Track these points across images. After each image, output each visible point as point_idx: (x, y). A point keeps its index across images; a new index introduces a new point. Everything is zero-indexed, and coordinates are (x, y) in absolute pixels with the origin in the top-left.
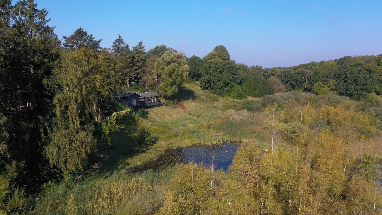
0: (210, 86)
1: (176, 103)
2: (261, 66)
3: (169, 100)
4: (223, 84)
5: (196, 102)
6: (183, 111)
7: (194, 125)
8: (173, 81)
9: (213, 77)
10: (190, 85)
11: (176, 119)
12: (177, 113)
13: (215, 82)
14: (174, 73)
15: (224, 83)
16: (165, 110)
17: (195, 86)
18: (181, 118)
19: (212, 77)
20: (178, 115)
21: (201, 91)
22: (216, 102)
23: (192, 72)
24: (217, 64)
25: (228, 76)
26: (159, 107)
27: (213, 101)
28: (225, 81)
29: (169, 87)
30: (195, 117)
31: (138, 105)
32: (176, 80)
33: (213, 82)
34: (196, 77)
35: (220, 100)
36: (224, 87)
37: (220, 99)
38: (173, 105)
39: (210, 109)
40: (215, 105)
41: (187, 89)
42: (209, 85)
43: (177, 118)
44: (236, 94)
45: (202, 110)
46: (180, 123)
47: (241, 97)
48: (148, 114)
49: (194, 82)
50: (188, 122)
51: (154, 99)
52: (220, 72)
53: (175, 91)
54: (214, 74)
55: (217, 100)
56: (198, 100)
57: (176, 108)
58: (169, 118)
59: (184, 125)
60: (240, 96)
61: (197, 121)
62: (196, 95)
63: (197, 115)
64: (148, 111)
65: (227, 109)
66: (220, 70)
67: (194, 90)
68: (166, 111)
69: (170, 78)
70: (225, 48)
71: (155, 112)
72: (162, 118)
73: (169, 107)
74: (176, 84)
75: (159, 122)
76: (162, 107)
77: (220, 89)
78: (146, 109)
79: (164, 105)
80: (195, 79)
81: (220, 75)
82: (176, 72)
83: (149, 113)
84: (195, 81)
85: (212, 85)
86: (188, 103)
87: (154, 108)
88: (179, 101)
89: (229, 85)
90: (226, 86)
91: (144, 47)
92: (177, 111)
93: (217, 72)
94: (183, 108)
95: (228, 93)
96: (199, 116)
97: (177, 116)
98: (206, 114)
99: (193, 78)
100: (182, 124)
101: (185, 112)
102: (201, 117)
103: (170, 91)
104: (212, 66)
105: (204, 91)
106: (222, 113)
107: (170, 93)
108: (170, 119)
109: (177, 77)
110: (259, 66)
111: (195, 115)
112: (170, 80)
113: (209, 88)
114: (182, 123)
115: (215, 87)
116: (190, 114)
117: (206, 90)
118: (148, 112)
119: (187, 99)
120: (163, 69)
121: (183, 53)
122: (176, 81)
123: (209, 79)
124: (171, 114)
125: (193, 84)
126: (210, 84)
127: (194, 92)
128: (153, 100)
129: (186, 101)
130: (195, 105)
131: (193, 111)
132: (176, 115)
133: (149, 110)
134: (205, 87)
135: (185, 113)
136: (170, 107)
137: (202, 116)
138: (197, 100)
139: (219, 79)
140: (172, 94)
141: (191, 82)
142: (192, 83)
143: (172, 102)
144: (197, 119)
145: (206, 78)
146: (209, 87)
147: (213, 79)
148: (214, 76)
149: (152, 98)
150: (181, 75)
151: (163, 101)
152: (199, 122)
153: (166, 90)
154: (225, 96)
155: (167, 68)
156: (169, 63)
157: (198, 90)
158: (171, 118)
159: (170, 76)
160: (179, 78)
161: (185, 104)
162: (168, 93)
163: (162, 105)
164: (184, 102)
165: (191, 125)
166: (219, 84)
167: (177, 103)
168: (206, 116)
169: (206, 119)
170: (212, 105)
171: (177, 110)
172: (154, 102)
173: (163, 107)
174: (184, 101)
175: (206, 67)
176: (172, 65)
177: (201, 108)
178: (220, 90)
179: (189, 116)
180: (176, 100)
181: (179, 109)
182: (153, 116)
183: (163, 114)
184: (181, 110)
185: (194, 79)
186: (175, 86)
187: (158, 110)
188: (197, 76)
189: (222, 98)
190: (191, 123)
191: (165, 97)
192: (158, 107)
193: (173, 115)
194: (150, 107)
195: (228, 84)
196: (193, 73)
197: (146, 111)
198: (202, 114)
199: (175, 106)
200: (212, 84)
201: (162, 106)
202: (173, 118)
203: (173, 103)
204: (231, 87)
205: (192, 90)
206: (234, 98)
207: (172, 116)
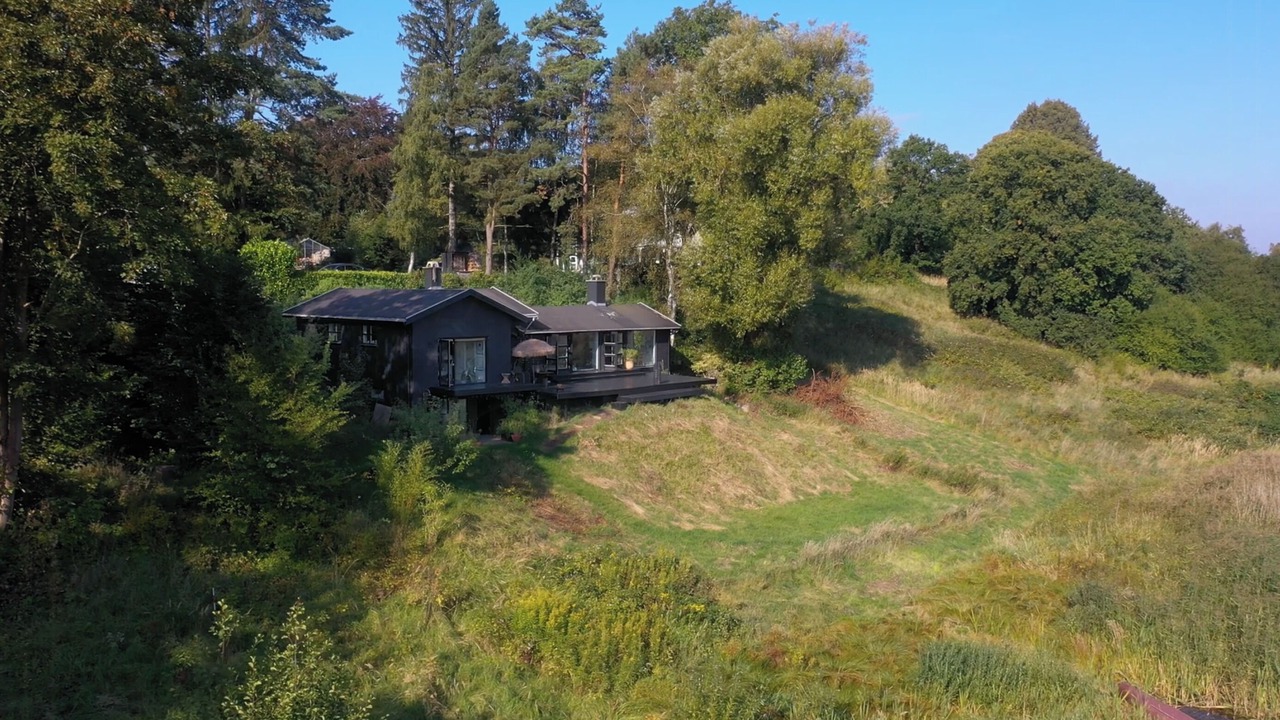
0: (1012, 296)
1: (799, 382)
2: (1235, 225)
3: (747, 361)
4: (1093, 281)
5: (932, 380)
6: (848, 439)
7: (935, 569)
8: (778, 228)
9: (1035, 237)
10: (890, 290)
11: (787, 496)
12: (800, 450)
13: (1042, 266)
14: (783, 166)
15: (1100, 272)
16: (706, 430)
17: (916, 298)
18: (825, 492)
19: (1026, 241)
20: (807, 470)
21: (955, 321)
22: (1064, 389)
23: (903, 224)
24: (1055, 164)
25: (1123, 235)
26: (664, 402)
27: (1041, 380)
28: (1106, 263)
29: (748, 266)
30: (932, 484)
31: (506, 381)
32: (797, 215)
33: (1032, 269)
34: (923, 254)
35: (1080, 373)
36: (1096, 303)
37: (1084, 370)
38: (777, 398)
39: (1035, 433)
40: (1062, 404)
41: (870, 308)
42: (1002, 287)
43: (795, 491)
44: (1173, 341)
45: (976, 433)
46: (812, 548)
47: (1202, 359)
48: (565, 457)
49: (911, 275)
50: (887, 535)
51: (646, 349)
52: (1074, 208)
53: (789, 293)
54: (1036, 218)
55: (1065, 375)
56: (947, 371)
57: (793, 415)
58: (730, 491)
59: (844, 564)
60: (1196, 354)
61: (958, 522)
62: (928, 337)
63: (951, 475)
64: (573, 433)
65: (1150, 432)
66: (1073, 196)
67: (917, 317)
68: (716, 435)
69: (755, 204)
70: (1076, 115)
71: (624, 438)
72: (670, 495)
73: (745, 408)
74: (792, 242)
75: (639, 526)
76: (690, 402)
77: (1071, 309)
78: (562, 415)
79: (704, 391)
80: (916, 263)
81: (1080, 227)
82: (796, 154)
83: (571, 450)
84: (917, 274)
85: (1023, 289)
86: (879, 388)
87: (623, 408)
88: (819, 367)
89: (1132, 287)
90: (1111, 296)
91: (601, 17)
92: (797, 441)
93: (1054, 213)
94: (848, 415)
95: (1121, 338)
96: (964, 483)
97: (795, 476)
98: (1011, 463)
99: (907, 259)
100: (836, 554)
101: (862, 444)
102: (984, 494)
103: (751, 290)
104: (1027, 174)
105: (975, 320)
106: (1122, 457)
107: (749, 311)
108: (743, 497)
109: (804, 188)
110: (1224, 228)
111: (937, 475)
112: (753, 215)
113: (1005, 308)
114: (834, 545)
115: (1046, 297)
116: (897, 464)
117: (984, 321)
118: (568, 443)
119: (874, 361)
120: (707, 140)
121: (852, 30)
122: (799, 223)
123: (1009, 251)
124: (749, 458)
125: (905, 289)
126: (1011, 281)
127: (914, 324)
128: (631, 353)
129: (867, 374)
130: (925, 400)
131: (916, 443)
132: (789, 471)
133: (584, 425)
134: (980, 300)
135: (860, 454)
136: (755, 409)
137: (986, 483)
138: (934, 367)
139: (1070, 251)
140: (765, 314)
141: (895, 274)
142: (900, 283)
143: (768, 374)
144: (955, 508)
145: (986, 245)
146: (1006, 302)
147: (1033, 253)
148: (1040, 230)
149: (625, 344)
150: (835, 178)
151: (707, 362)
152: (975, 538)
153: (724, 288)
154: (1104, 354)
155: (737, 128)
156: (751, 95)
157: (940, 317)
158: (749, 490)
159: (755, 184)
160: (821, 197)
161: (863, 391)
162: (737, 307)
163: (696, 388)
164: (851, 380)
165: (909, 562)
166: (1070, 283)
167: (804, 382)
168: (1019, 477)
169: (1021, 502)
170: (1042, 404)
171: (800, 433)
172: (640, 371)
173: (697, 404)
174: (852, 371)
175: (991, 181)
176: (773, 108)
177: (973, 421)
178: (1073, 315)
179: (884, 479)
180: (800, 364)
181: (817, 426)
182: (602, 470)
183: (691, 463)
184: (831, 430)
185: (910, 266)
186: (788, 263)
187: (653, 430)
188: (925, 249)
189: (1089, 365)
190: (907, 541)
191: (721, 337)
192: (656, 407)
193: (769, 469)
194: (596, 402)
195: (1123, 281)
196: (905, 231)
197: (558, 430)
198: (984, 462)
199: (791, 401)
200: (1026, 285)
201: (686, 397)
202: (761, 492)
203: (774, 384)
204: (1140, 304)
205: (905, 315)
206: (1164, 367)
207: (755, 476)
